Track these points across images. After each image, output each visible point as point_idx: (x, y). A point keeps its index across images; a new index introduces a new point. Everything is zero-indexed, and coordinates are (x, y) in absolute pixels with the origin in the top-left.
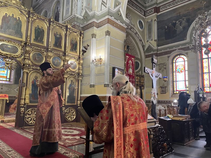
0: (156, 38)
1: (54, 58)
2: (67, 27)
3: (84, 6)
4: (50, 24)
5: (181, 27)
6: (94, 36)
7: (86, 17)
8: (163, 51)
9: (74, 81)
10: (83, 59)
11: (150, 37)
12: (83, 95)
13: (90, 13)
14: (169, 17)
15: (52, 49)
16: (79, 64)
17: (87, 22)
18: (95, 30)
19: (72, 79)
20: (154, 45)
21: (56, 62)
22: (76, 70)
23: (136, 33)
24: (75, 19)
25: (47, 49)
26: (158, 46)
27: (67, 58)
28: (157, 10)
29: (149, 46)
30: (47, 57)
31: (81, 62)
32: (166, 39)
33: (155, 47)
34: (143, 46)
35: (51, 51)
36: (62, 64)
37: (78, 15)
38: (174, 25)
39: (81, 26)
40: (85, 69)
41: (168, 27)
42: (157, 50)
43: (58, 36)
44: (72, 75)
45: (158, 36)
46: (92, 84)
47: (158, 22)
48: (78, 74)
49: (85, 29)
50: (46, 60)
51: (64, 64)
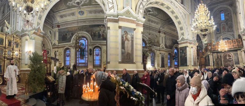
0: (58, 40)
1: (8, 52)
2: (14, 36)
3: (22, 25)
4: (6, 36)
5: (69, 36)
6: (27, 40)
7: (23, 31)
8: (61, 46)
9: (17, 62)
10: (21, 51)
11: (55, 39)
12: (21, 69)
13: (25, 29)
14: (64, 31)
15: (7, 47)
16: (20, 53)
17: (23, 33)
18: (27, 37)
19: (17, 61)
20: (57, 43)
21: (9, 53)
22: (18, 57)
23: (48, 37)
24: (17, 32)
25: (5, 48)
26: (59, 43)
27: (14, 51)
28: (58, 26)
29: (54, 43)
30: (5, 51)
31: (21, 52)
32: (63, 41)
33: (57, 44)
34: (52, 43)
35: (7, 49)
36: (12, 54)
37: (19, 30)
38: (66, 34)
39: (20, 35)
40: (23, 56)
41: (63, 35)
42: (58, 45)
43: (10, 41)
44: (16, 59)
45: (59, 39)
46: (26, 63)
47: (59, 32)
48: (19, 59)
49: (22, 36)
50: (5, 53)
51: (13, 54)
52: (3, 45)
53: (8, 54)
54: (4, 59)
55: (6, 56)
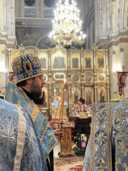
4: (81, 53)
6: (114, 53)
12: (111, 100)
15: (85, 70)
16: (106, 76)
18: (114, 48)
21: (88, 78)
24: (101, 41)
25: (81, 71)
30: (81, 76)
36: (92, 79)
37: (103, 37)
43: (88, 60)
44: (101, 85)
46: (115, 91)
48: (106, 84)
49: (110, 46)
50: (81, 79)
51: (94, 79)
52: (77, 67)
53: (86, 79)
54: (81, 86)
55: (84, 82)
